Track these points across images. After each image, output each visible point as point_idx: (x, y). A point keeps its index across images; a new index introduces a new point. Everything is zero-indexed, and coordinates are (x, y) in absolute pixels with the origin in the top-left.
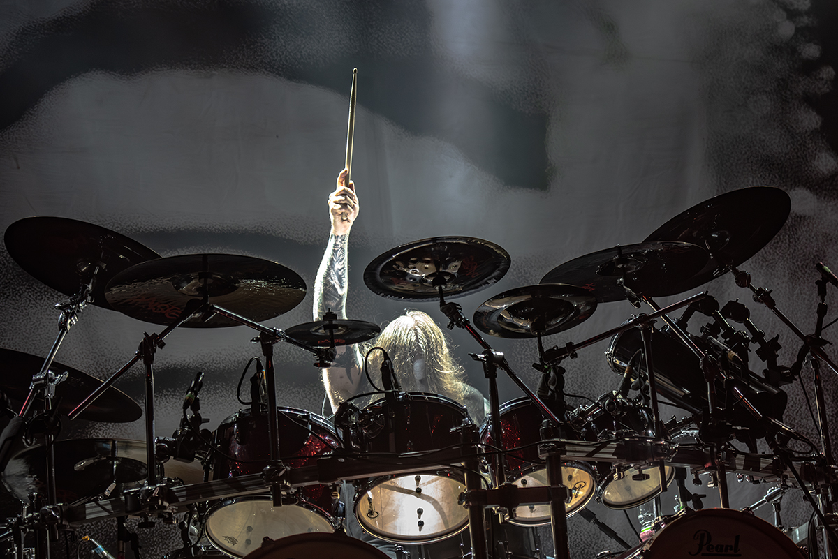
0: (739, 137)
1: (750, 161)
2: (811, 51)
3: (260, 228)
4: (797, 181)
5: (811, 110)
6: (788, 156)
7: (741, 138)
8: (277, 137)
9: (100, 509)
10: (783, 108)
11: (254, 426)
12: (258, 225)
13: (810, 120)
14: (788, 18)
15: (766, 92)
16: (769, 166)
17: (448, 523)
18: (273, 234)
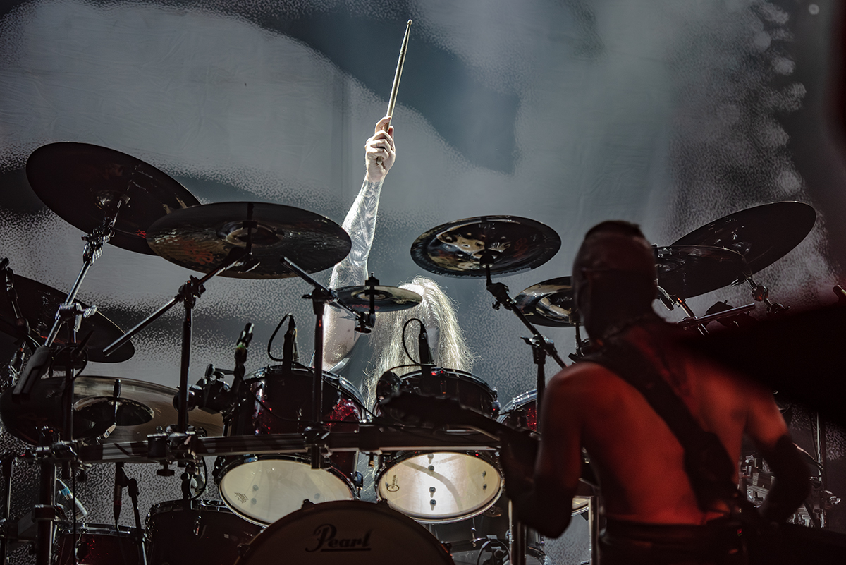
0: (705, 144)
1: (714, 170)
2: (785, 66)
3: (220, 176)
4: (759, 196)
5: (779, 126)
6: (752, 170)
7: (707, 146)
8: (246, 84)
9: (119, 451)
10: (751, 120)
11: (283, 384)
12: (218, 172)
13: (777, 136)
14: (764, 30)
15: (736, 102)
16: (733, 177)
17: (462, 505)
18: (233, 184)
